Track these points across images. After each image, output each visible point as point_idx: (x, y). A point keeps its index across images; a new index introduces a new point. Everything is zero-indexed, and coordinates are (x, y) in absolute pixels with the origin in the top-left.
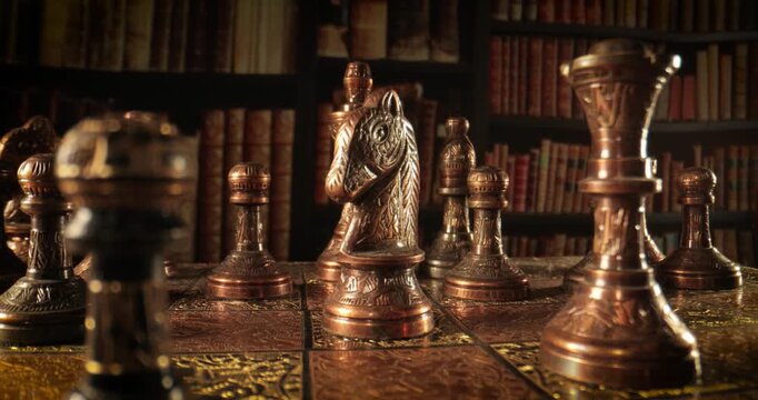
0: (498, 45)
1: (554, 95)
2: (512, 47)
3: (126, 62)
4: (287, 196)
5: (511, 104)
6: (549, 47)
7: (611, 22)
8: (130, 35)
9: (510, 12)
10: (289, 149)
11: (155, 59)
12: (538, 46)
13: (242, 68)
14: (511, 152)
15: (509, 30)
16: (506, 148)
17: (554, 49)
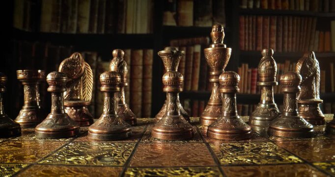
0: (242, 19)
1: (268, 41)
2: (249, 21)
3: (78, 29)
4: (150, 88)
5: (249, 46)
6: (266, 20)
7: (293, 8)
8: (80, 17)
9: (248, 5)
10: (151, 67)
11: (91, 28)
12: (260, 20)
13: (130, 31)
14: (249, 67)
15: (248, 13)
16: (247, 65)
17: (268, 21)
